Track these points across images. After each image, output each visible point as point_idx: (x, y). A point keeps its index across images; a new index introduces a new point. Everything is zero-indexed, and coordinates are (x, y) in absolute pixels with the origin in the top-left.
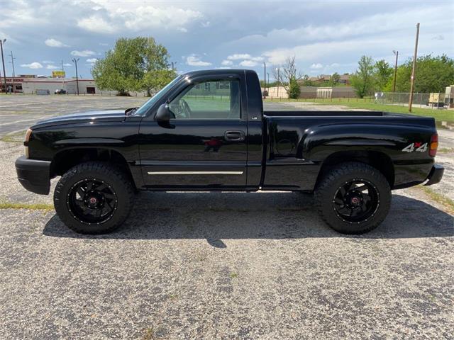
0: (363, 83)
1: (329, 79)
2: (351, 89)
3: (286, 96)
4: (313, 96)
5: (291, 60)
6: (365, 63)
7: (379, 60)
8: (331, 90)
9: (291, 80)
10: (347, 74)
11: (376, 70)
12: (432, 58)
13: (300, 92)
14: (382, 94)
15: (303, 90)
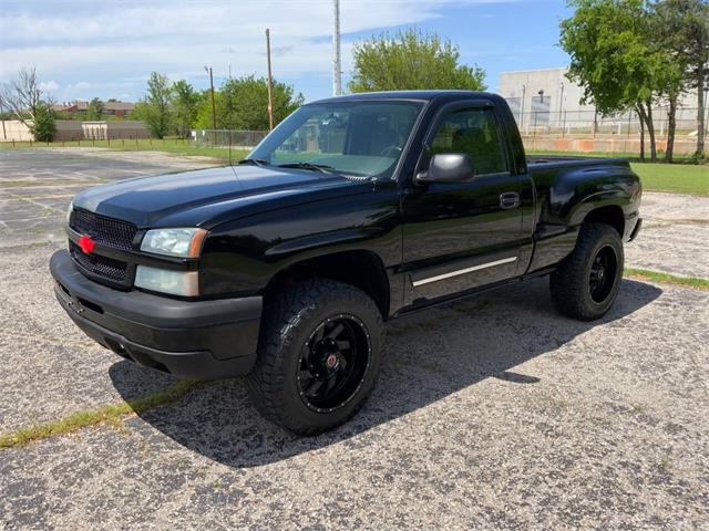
0: (159, 115)
1: (85, 107)
2: (142, 125)
3: (31, 137)
4: (79, 137)
5: (30, 74)
6: (156, 85)
7: (177, 80)
8: (105, 127)
9: (34, 108)
10: (113, 101)
11: (175, 94)
12: (255, 80)
13: (56, 131)
14: (204, 133)
15: (60, 125)
